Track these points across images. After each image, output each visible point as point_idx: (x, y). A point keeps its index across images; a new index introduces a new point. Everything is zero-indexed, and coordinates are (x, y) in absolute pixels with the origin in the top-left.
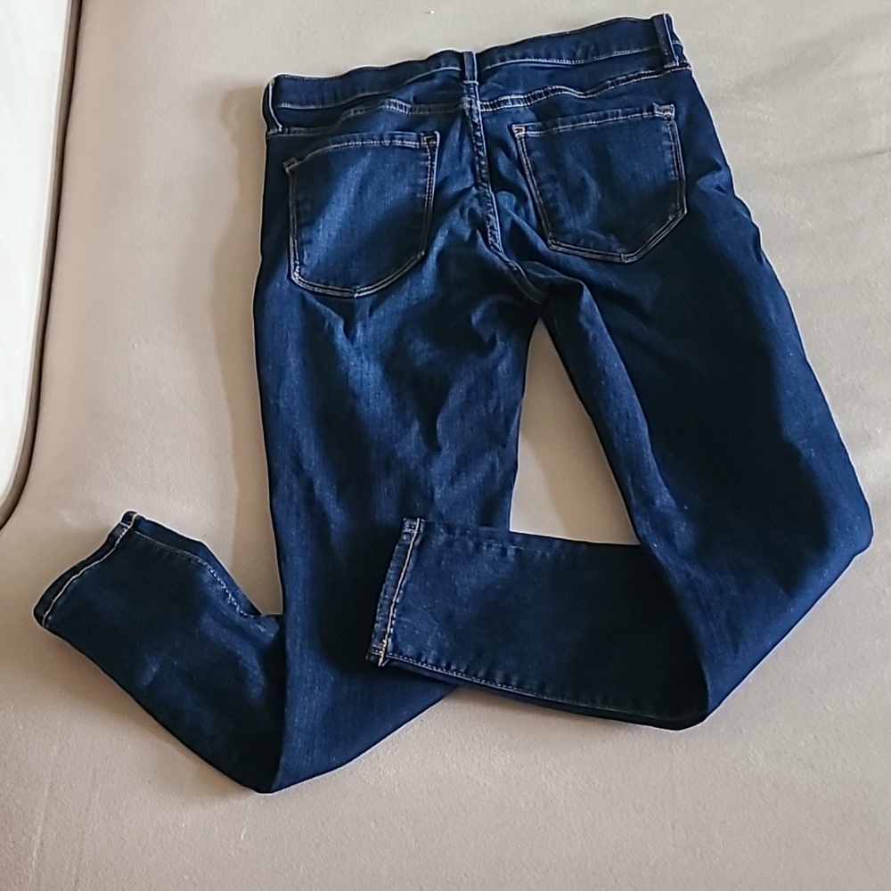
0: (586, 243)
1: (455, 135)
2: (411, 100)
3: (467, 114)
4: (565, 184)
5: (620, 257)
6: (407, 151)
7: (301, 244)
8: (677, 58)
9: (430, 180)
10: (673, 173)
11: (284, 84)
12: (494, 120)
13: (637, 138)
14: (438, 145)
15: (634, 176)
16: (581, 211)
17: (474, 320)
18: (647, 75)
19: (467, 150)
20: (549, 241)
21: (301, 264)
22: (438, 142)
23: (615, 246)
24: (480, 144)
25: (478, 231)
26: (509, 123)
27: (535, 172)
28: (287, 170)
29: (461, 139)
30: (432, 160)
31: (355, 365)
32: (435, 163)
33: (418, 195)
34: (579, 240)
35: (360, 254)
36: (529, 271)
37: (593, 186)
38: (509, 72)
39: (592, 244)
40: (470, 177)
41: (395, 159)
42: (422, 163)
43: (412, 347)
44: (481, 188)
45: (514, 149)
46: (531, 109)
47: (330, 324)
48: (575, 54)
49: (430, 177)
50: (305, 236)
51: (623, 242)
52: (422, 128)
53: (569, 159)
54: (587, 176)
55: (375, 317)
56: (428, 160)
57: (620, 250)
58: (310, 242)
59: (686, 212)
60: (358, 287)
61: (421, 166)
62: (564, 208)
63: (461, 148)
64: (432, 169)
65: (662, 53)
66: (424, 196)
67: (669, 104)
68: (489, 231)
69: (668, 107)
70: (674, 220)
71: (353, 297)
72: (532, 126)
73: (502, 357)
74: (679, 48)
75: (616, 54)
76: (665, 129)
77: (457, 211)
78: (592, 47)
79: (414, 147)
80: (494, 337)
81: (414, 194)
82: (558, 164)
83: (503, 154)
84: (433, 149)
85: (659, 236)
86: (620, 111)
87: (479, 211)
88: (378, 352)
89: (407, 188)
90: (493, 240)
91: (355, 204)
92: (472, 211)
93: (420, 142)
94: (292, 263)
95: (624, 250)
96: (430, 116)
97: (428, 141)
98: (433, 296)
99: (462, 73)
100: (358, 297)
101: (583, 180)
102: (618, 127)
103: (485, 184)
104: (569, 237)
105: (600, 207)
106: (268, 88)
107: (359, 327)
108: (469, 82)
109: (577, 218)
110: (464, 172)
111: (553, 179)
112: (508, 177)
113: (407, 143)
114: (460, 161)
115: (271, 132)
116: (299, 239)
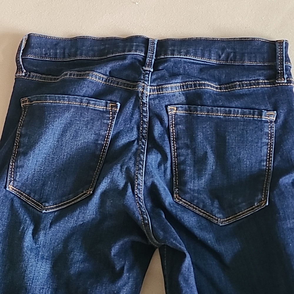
0: (197, 203)
1: (130, 106)
2: (108, 73)
3: (140, 95)
4: (194, 153)
5: (217, 220)
6: (97, 112)
7: (17, 167)
8: (286, 76)
9: (108, 133)
10: (265, 164)
11: (33, 40)
12: (157, 101)
13: (247, 133)
14: (118, 111)
15: (239, 160)
16: (200, 177)
17: (113, 251)
18: (263, 84)
19: (136, 116)
20: (175, 195)
21: (15, 180)
22: (118, 110)
23: (216, 211)
24: (145, 114)
25: (129, 184)
26: (167, 103)
27: (177, 139)
28: (22, 105)
29: (133, 109)
30: (112, 120)
31: (32, 266)
32: (114, 122)
33: (99, 142)
34: (193, 201)
35: (55, 176)
36: (155, 226)
37: (211, 159)
38: (175, 63)
39: (201, 206)
40: (135, 132)
41: (88, 116)
42: (105, 121)
43: (72, 256)
44: (140, 143)
45: (166, 122)
46: (183, 94)
47: (24, 228)
48: (220, 57)
49: (109, 130)
50: (19, 163)
51: (222, 208)
52: (109, 97)
53: (200, 137)
54: (209, 151)
55: (52, 229)
56: (109, 119)
57: (218, 215)
58: (22, 167)
59: (267, 204)
60: (47, 205)
61: (104, 123)
62: (189, 171)
63: (132, 114)
64: (111, 126)
65: (276, 70)
66: (103, 143)
67: (274, 111)
68: (136, 185)
69: (272, 113)
70: (258, 206)
71: (42, 212)
72: (181, 107)
73: (124, 285)
74: (288, 69)
75: (247, 63)
76: (266, 130)
77: (119, 166)
78: (232, 55)
79: (102, 110)
80: (122, 269)
81: (97, 140)
82: (192, 137)
83: (159, 123)
84: (114, 113)
85: (245, 213)
86: (240, 110)
87: (132, 170)
88: (51, 252)
89: (93, 135)
90: (138, 192)
91: (58, 141)
92: (128, 169)
93: (106, 107)
94: (8, 179)
95: (221, 215)
96: (117, 88)
97: (112, 107)
98: (93, 219)
99: (145, 58)
100: (44, 213)
101: (206, 153)
102: (236, 122)
103: (144, 141)
104: (188, 196)
105: (213, 175)
106: (22, 41)
107: (42, 233)
108: (147, 69)
109: (196, 181)
110: (132, 129)
111: (187, 147)
112: (159, 141)
113: (97, 107)
114: (131, 122)
115: (18, 75)
116: (16, 164)
